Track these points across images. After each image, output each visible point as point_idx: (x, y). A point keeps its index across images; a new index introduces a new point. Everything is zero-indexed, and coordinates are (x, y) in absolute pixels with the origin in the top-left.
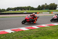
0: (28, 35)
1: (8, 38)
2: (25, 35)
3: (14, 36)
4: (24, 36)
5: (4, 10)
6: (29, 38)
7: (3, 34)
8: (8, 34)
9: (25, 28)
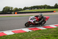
0: (46, 35)
1: (26, 37)
2: (43, 35)
3: (31, 35)
4: (41, 36)
5: (21, 9)
6: (47, 38)
7: (21, 33)
8: (26, 32)
9: (43, 27)
